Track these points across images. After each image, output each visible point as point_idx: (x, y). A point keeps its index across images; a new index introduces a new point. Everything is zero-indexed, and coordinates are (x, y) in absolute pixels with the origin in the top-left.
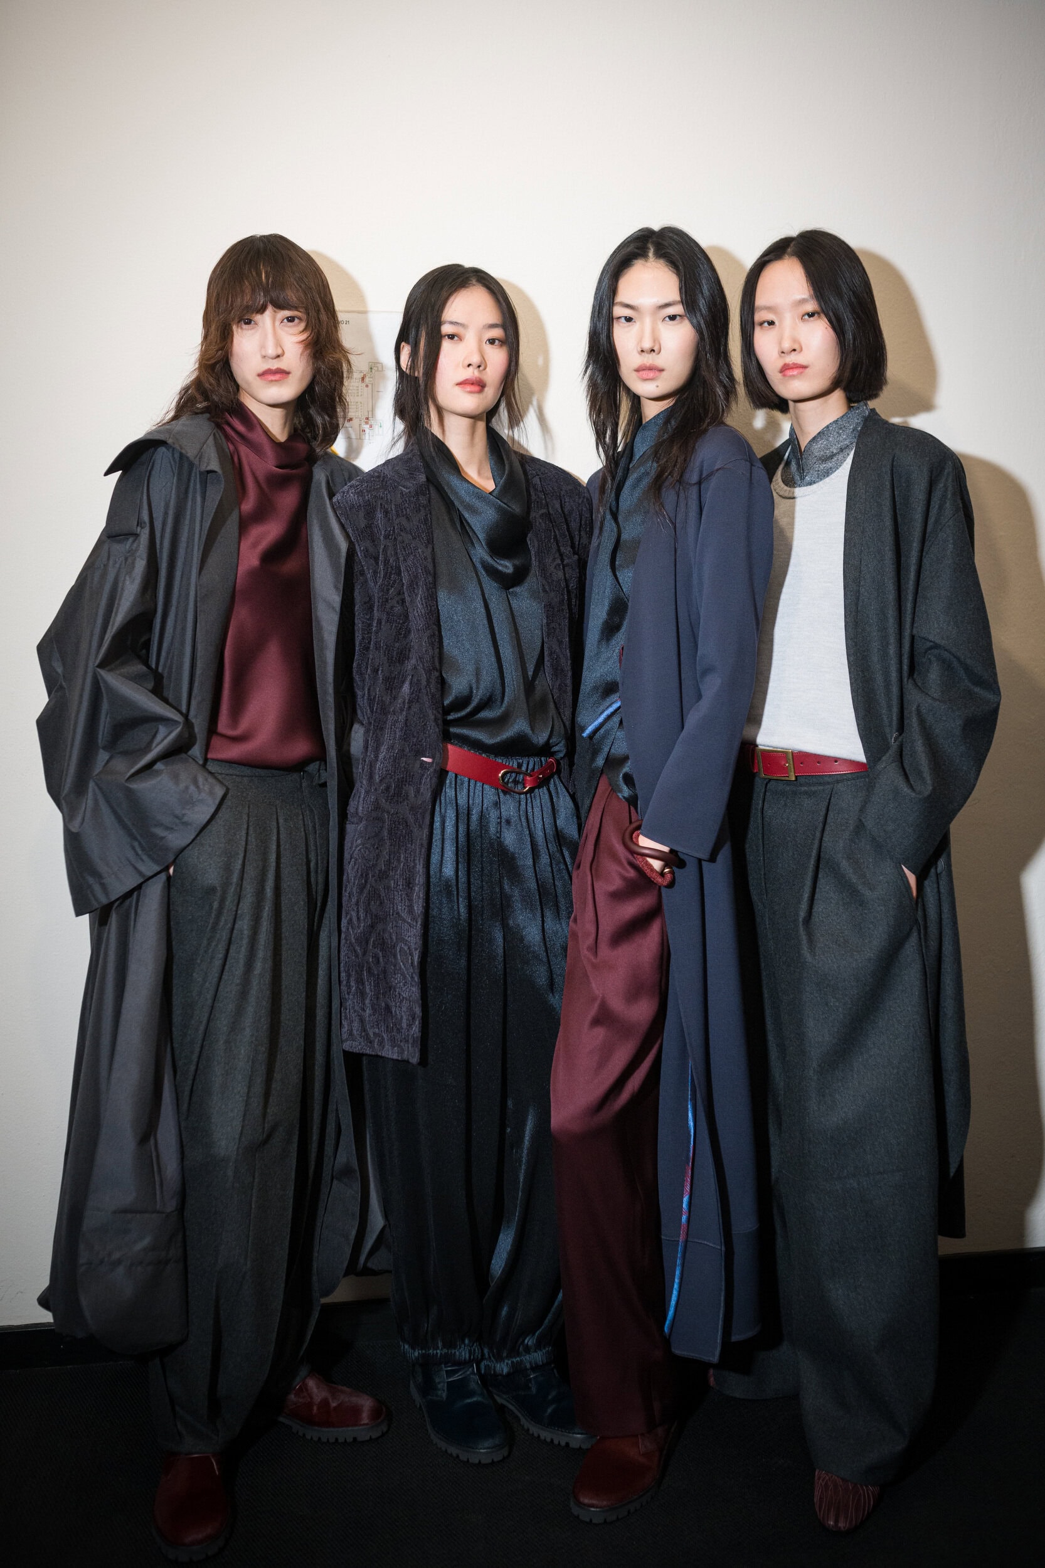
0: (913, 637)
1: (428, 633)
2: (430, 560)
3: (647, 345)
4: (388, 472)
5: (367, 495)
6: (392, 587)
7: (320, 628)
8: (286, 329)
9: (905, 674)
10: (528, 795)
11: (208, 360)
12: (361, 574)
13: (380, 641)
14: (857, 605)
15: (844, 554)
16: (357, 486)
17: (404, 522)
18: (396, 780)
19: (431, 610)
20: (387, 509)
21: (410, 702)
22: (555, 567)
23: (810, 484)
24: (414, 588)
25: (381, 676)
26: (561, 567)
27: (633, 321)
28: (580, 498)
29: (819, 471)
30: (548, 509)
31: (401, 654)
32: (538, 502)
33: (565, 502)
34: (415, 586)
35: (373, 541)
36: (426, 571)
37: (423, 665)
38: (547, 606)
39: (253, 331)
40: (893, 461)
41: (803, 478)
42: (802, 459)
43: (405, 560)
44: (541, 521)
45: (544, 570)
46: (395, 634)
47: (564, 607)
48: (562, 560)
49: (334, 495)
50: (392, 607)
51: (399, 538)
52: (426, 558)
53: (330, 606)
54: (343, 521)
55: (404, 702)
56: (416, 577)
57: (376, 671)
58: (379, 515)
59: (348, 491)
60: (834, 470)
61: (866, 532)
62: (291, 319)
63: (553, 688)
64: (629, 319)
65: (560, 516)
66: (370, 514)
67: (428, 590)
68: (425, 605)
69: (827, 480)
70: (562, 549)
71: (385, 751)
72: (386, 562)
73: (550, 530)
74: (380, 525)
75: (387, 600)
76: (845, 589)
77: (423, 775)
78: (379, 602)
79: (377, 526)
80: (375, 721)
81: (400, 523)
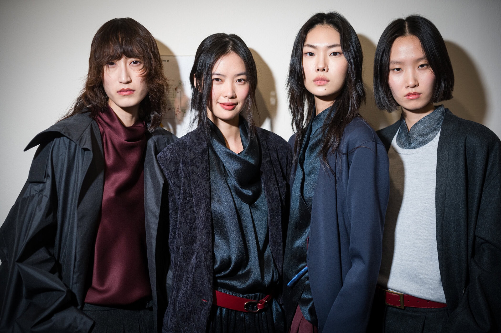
0: (475, 237)
1: (206, 231)
2: (208, 190)
3: (321, 66)
4: (188, 141)
5: (176, 154)
6: (187, 204)
7: (149, 227)
8: (133, 67)
9: (469, 256)
10: (260, 314)
11: (90, 84)
12: (172, 195)
13: (181, 233)
14: (443, 217)
15: (436, 189)
16: (170, 149)
17: (194, 168)
18: (188, 311)
19: (208, 218)
20: (186, 162)
21: (196, 267)
22: (275, 189)
23: (415, 148)
24: (199, 205)
25: (181, 252)
26: (278, 189)
27: (314, 55)
28: (286, 150)
29: (419, 141)
30: (271, 158)
31: (192, 240)
32: (265, 155)
33: (279, 153)
34: (200, 204)
35: (178, 179)
36: (206, 196)
37: (203, 249)
38: (271, 210)
39: (114, 69)
40: (465, 140)
41: (410, 144)
42: (409, 134)
43: (195, 190)
44: (267, 165)
45: (269, 191)
46: (188, 229)
47: (279, 210)
48: (278, 185)
49: (159, 153)
50: (187, 215)
51: (192, 178)
52: (206, 189)
53: (154, 215)
54: (163, 167)
55: (193, 267)
56: (200, 199)
57: (178, 249)
58: (181, 165)
59: (166, 151)
60: (428, 141)
61: (449, 177)
62: (135, 62)
63: (273, 252)
64: (311, 54)
65: (276, 161)
66: (177, 164)
67: (206, 207)
68: (205, 215)
69: (425, 147)
70: (278, 178)
71: (182, 293)
72: (185, 190)
73: (272, 170)
74: (182, 170)
75: (185, 211)
76: (436, 208)
77: (202, 310)
78: (180, 212)
79: (181, 171)
80: (177, 276)
81: (193, 169)
